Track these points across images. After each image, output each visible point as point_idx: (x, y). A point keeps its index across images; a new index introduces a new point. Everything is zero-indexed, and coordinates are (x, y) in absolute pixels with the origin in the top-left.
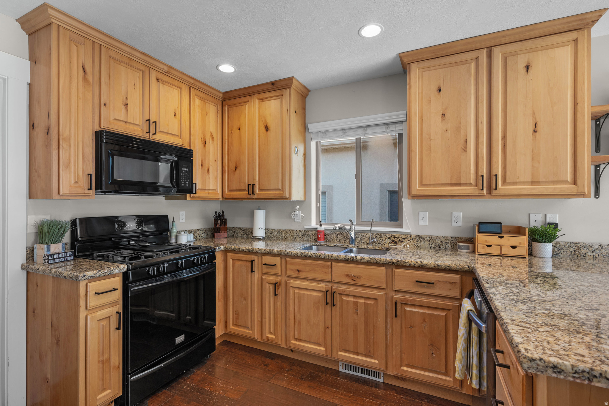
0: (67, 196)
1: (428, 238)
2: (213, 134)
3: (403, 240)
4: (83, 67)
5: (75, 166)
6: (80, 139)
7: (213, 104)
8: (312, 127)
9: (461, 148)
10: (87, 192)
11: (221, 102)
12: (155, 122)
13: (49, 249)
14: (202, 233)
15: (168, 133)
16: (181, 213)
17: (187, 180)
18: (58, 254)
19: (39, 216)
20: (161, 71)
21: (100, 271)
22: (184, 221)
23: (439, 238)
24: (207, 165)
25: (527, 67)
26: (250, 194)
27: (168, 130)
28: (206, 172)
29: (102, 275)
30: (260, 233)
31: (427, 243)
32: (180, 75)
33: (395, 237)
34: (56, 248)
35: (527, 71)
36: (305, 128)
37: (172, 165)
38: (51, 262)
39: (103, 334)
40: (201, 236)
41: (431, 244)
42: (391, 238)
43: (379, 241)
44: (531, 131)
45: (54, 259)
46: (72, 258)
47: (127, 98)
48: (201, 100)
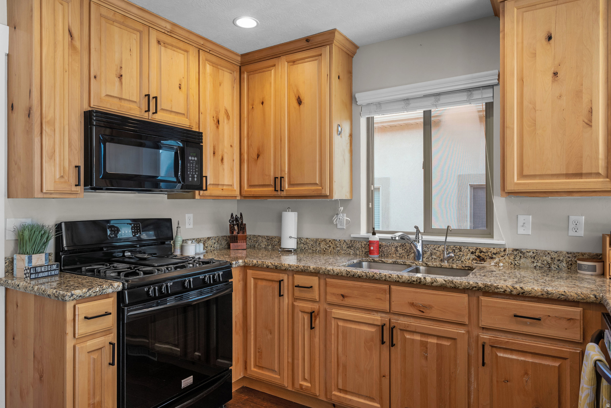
0: (51, 194)
1: (531, 254)
2: (228, 111)
3: (494, 256)
4: (69, 31)
5: (60, 156)
6: (66, 122)
7: (229, 71)
8: (362, 98)
9: (584, 121)
10: (74, 188)
11: (238, 68)
12: (156, 98)
13: (30, 261)
14: (215, 243)
15: (172, 111)
16: (187, 216)
17: (195, 172)
18: (41, 266)
19: (19, 219)
20: (163, 31)
21: (90, 289)
22: (191, 226)
23: (548, 253)
24: (220, 153)
26: (277, 191)
27: (172, 107)
28: (220, 161)
29: (93, 295)
30: (290, 243)
31: (530, 260)
32: (187, 35)
33: (481, 252)
34: (39, 260)
36: (352, 99)
37: (176, 153)
38: (33, 276)
40: (213, 246)
41: (535, 262)
42: (475, 253)
43: (457, 257)
45: (37, 273)
46: (57, 272)
47: (121, 67)
48: (213, 66)
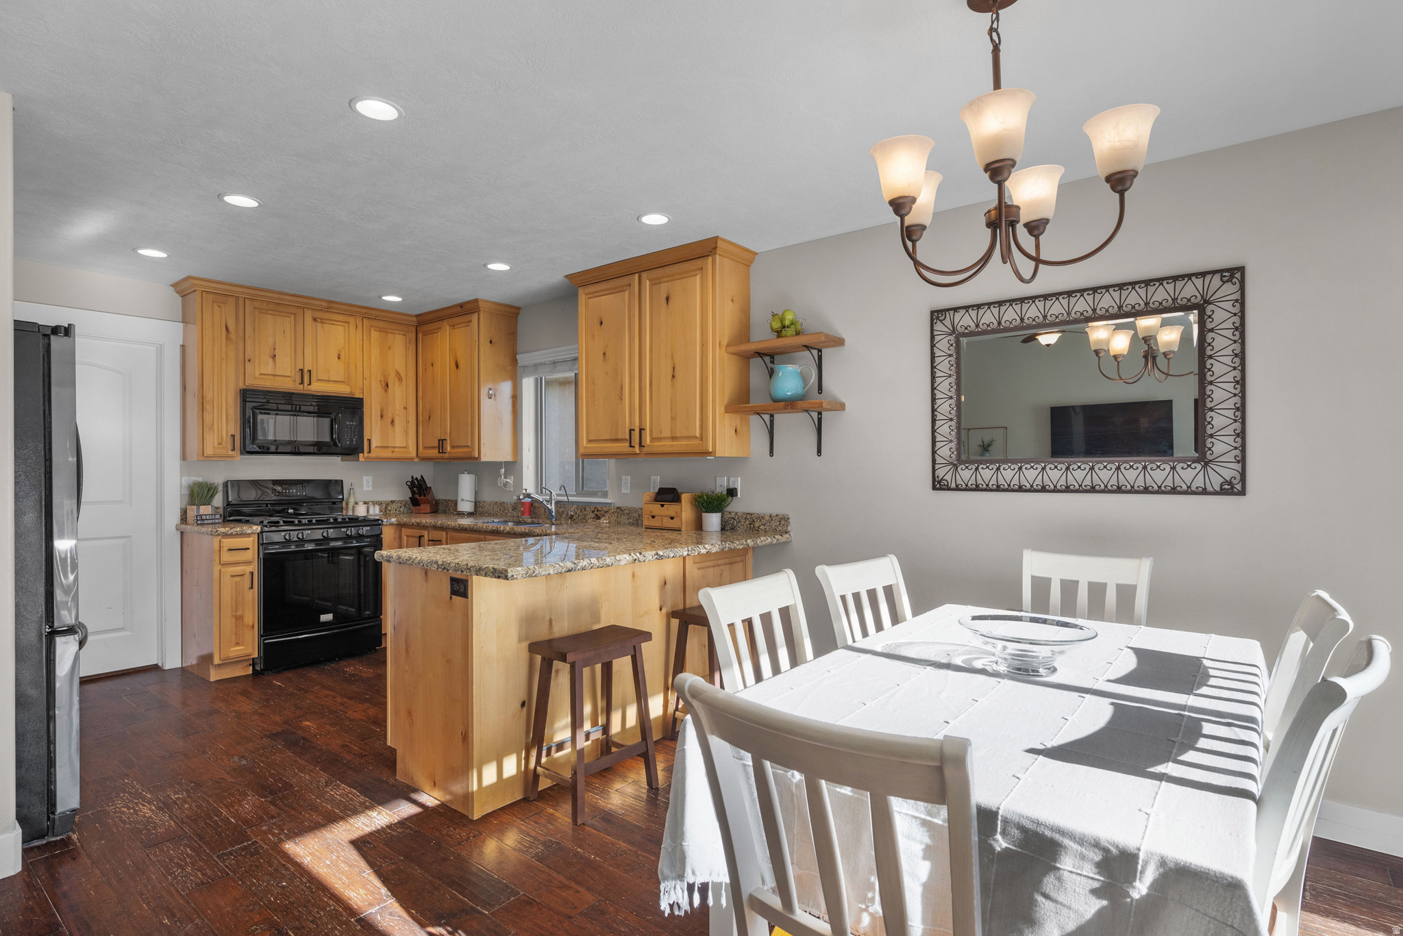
0: (211, 457)
2: (400, 374)
4: (226, 326)
5: (219, 427)
6: (224, 399)
7: (402, 333)
8: (522, 359)
9: (619, 396)
10: (230, 453)
11: (414, 328)
12: (310, 371)
13: (198, 509)
14: (401, 507)
15: (329, 381)
16: (364, 478)
17: (354, 436)
18: (206, 515)
19: (193, 478)
20: (319, 309)
22: (370, 489)
23: (637, 510)
24: (390, 416)
25: (668, 299)
27: (328, 377)
28: (389, 424)
30: (466, 506)
31: (627, 517)
32: (347, 308)
33: (598, 511)
34: (205, 510)
35: (667, 303)
36: (514, 361)
37: (332, 420)
38: (199, 522)
39: (236, 590)
43: (583, 516)
44: (671, 377)
45: (202, 520)
46: (220, 521)
47: (275, 349)
48: (380, 331)
